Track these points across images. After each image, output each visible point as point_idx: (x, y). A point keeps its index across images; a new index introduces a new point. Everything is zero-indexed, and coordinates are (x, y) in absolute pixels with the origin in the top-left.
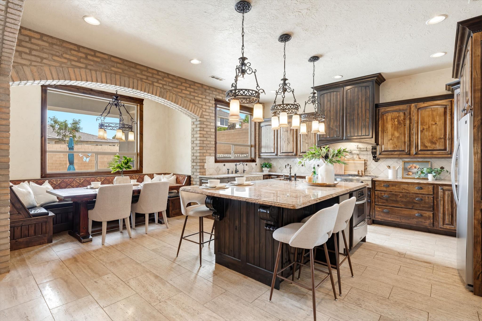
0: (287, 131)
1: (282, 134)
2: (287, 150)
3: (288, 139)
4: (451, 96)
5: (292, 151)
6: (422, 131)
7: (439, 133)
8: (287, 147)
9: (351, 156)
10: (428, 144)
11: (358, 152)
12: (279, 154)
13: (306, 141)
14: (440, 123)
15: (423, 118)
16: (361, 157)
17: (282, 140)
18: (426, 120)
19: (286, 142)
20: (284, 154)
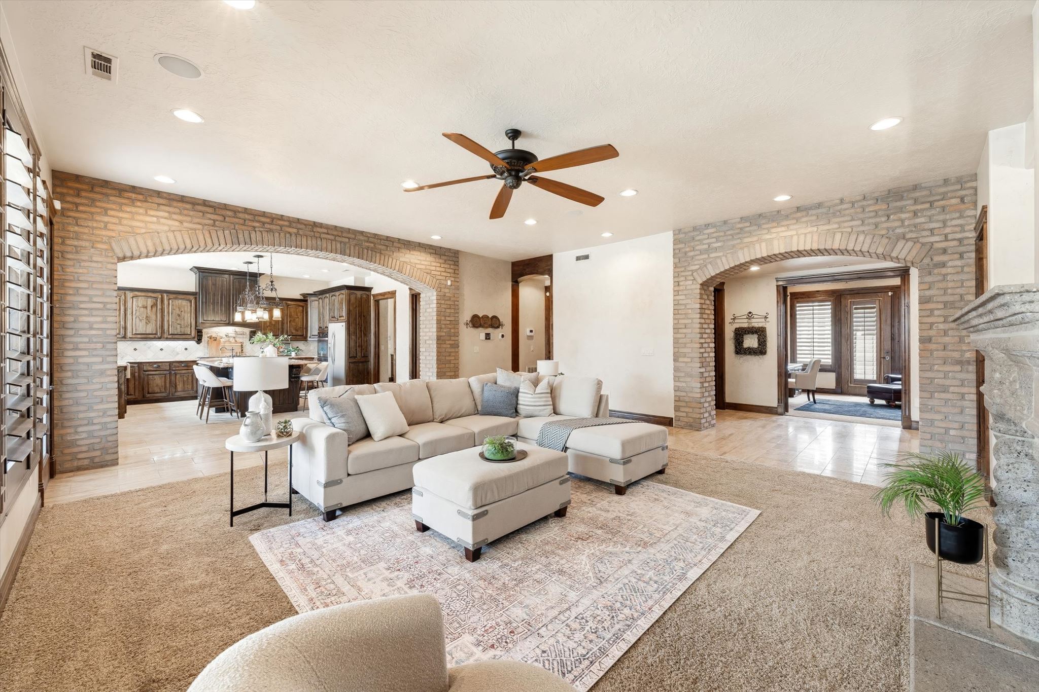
0: (146, 307)
1: (136, 310)
2: (146, 331)
3: (147, 317)
4: (306, 301)
5: (154, 332)
6: (290, 322)
7: (300, 325)
8: (146, 328)
9: (228, 339)
10: (294, 331)
11: (234, 335)
12: (129, 335)
13: (178, 322)
14: (300, 317)
15: (290, 313)
16: (237, 339)
17: (136, 318)
18: (293, 314)
19: (144, 322)
20: (139, 336)
